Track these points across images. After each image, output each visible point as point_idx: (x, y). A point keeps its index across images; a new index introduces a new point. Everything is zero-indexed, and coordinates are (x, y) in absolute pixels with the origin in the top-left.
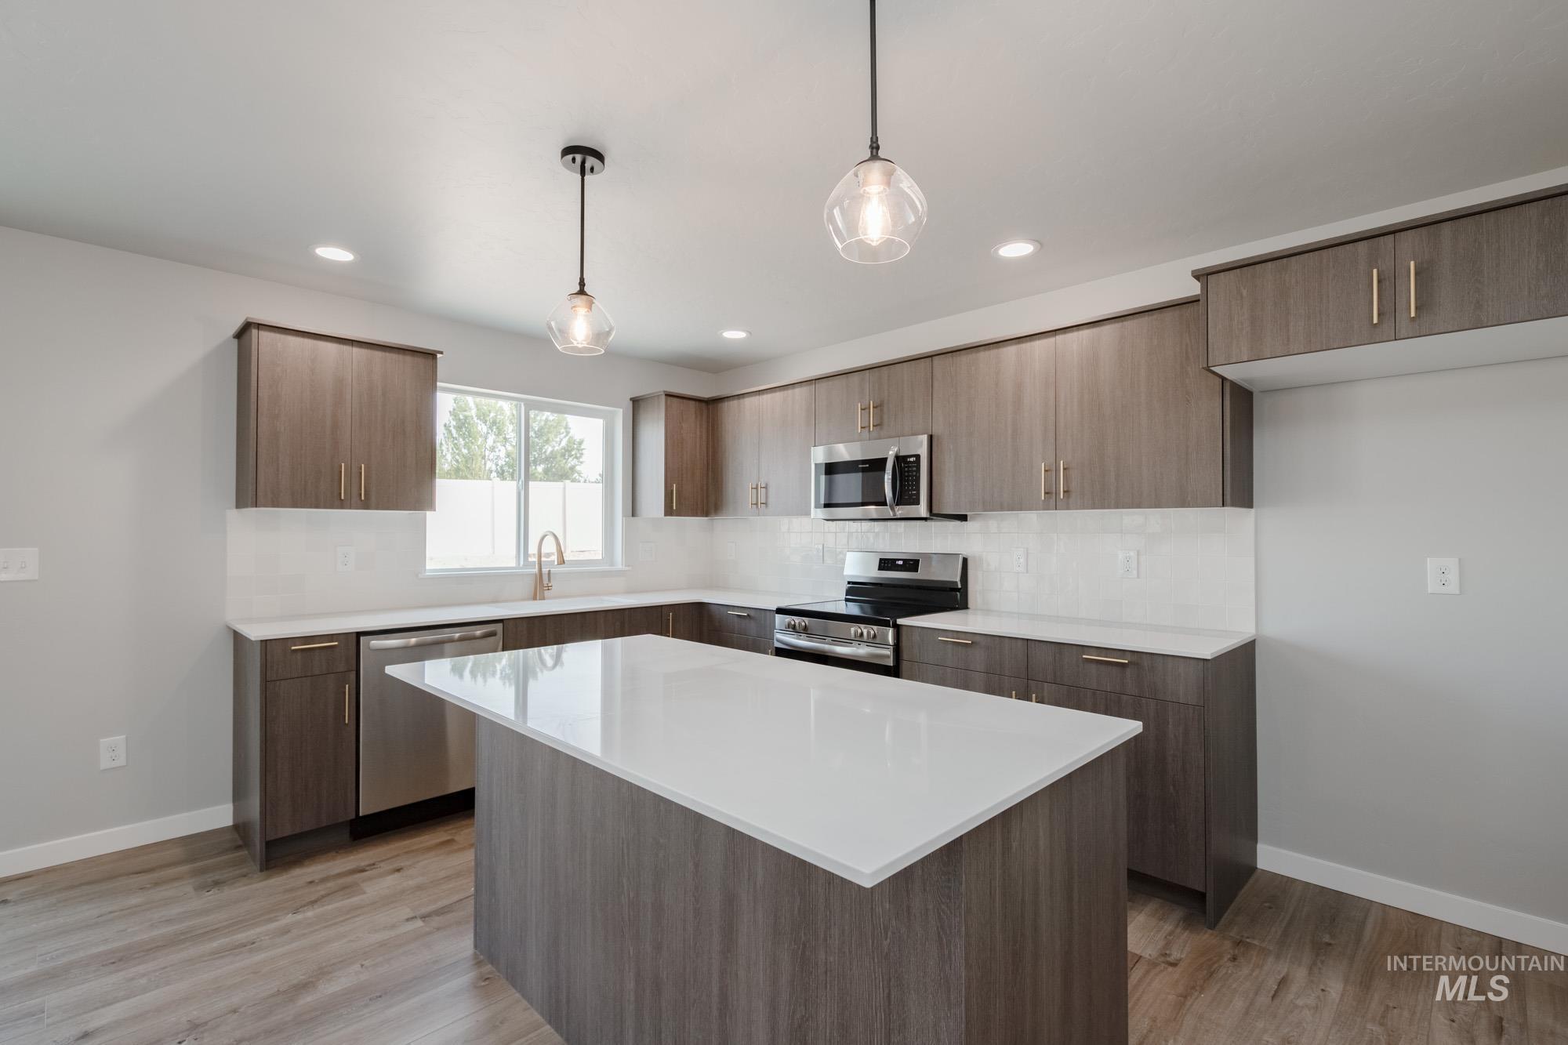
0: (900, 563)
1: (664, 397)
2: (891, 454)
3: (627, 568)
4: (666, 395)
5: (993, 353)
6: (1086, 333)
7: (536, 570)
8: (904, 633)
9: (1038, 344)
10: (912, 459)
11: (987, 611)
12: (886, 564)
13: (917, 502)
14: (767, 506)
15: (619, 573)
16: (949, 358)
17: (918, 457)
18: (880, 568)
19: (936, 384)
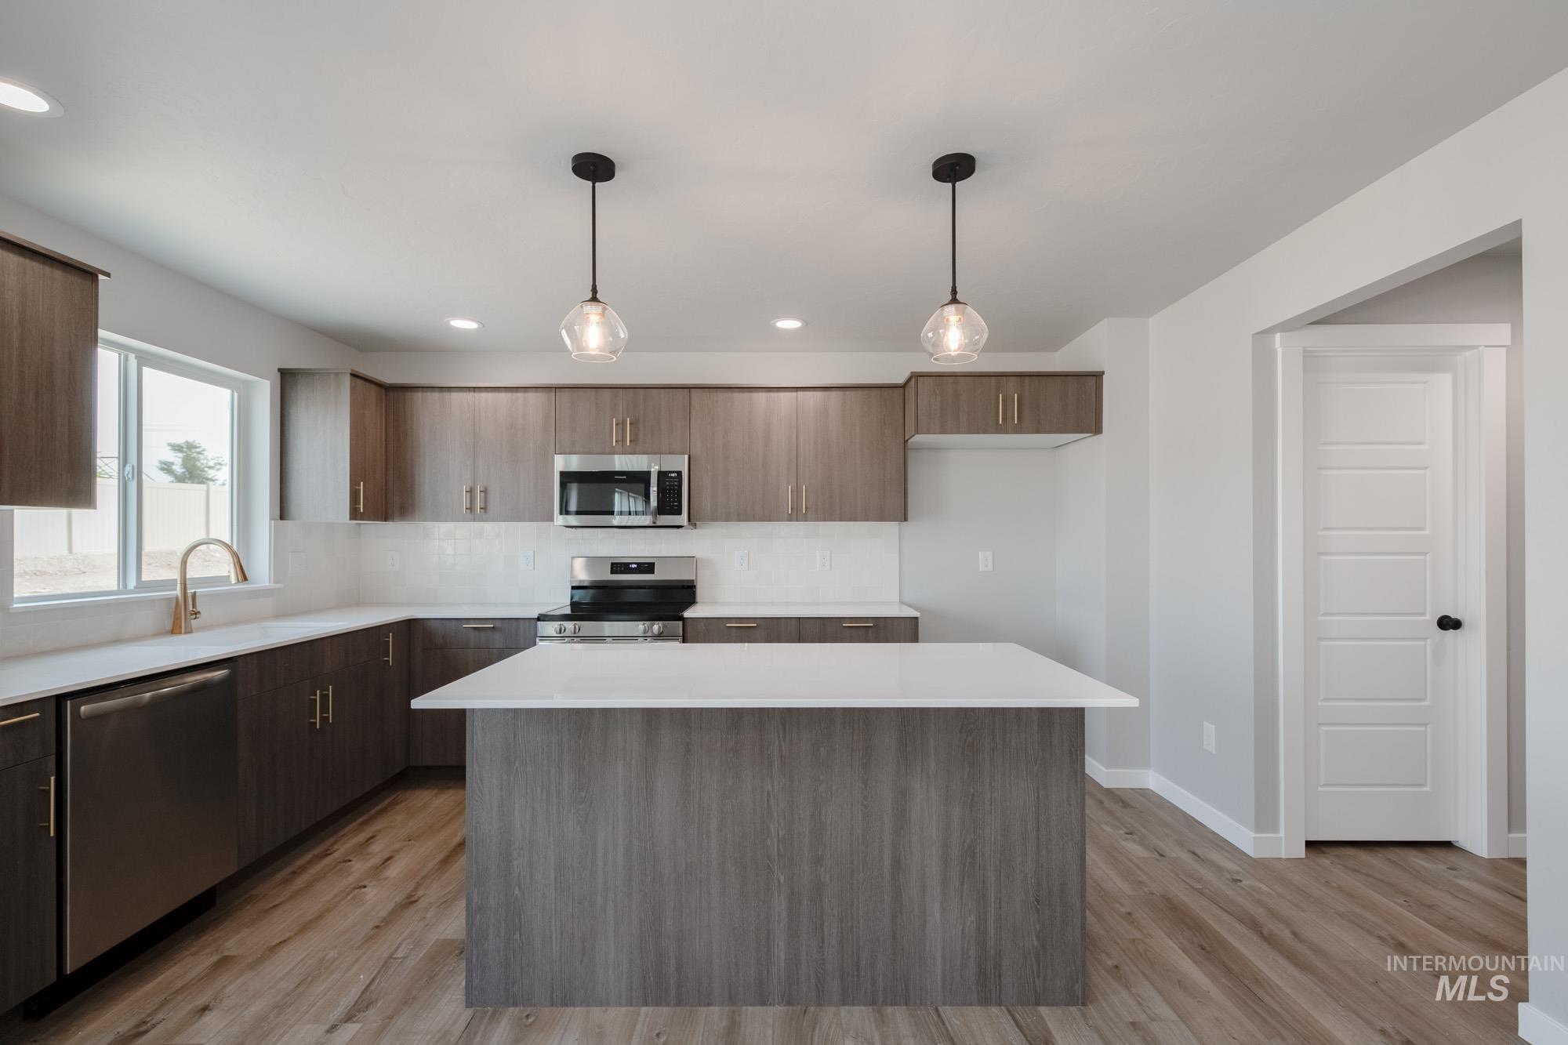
0: (634, 566)
1: (348, 378)
2: (655, 469)
3: (278, 586)
4: (351, 374)
5: (747, 395)
6: (819, 394)
7: (178, 592)
8: (689, 623)
9: (783, 395)
10: (673, 475)
11: (714, 603)
12: (618, 567)
13: (680, 513)
14: (485, 512)
15: (265, 593)
16: (706, 393)
17: (679, 473)
18: (613, 572)
19: (694, 413)
